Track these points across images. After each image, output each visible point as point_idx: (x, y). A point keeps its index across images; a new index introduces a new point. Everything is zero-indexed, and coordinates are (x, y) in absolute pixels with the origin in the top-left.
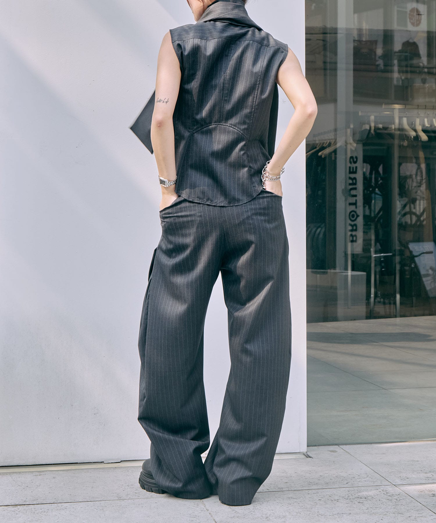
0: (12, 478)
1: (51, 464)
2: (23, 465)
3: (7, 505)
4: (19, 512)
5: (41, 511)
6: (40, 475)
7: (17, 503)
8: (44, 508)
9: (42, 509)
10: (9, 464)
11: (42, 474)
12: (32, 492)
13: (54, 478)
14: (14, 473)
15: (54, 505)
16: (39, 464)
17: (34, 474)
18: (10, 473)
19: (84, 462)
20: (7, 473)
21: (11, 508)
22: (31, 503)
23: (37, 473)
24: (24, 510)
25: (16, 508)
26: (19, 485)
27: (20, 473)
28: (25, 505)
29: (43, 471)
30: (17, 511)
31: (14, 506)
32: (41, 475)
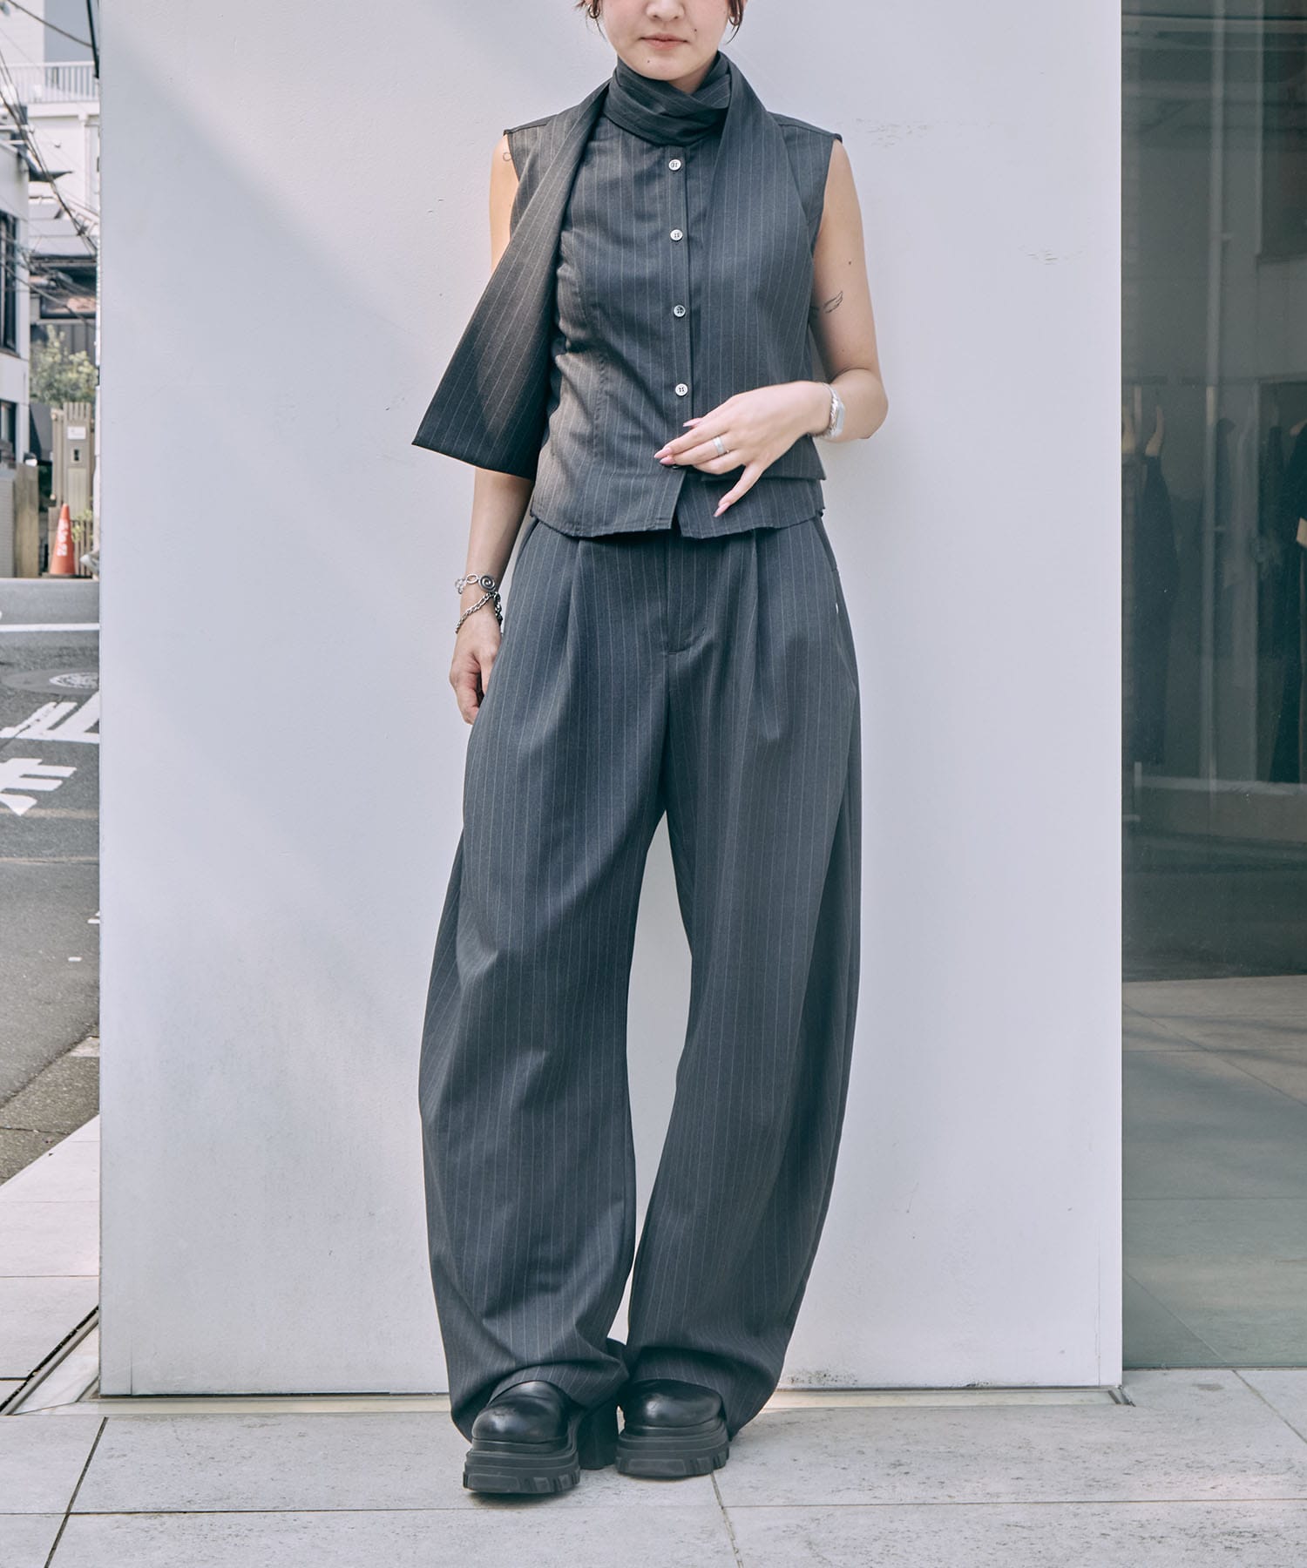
0: (175, 1432)
1: (308, 1395)
2: (221, 1393)
3: (133, 1511)
4: (162, 1532)
5: (228, 1531)
6: (262, 1426)
7: (164, 1507)
8: (239, 1524)
9: (233, 1527)
10: (177, 1389)
11: (269, 1421)
12: (220, 1475)
13: (302, 1435)
14: (186, 1416)
15: (275, 1516)
16: (271, 1392)
17: (246, 1422)
18: (174, 1417)
19: (409, 1391)
20: (163, 1417)
21: (141, 1521)
22: (206, 1508)
23: (256, 1420)
24: (179, 1527)
25: (155, 1521)
26: (188, 1454)
27: (204, 1416)
28: (187, 1515)
29: (275, 1415)
30: (156, 1529)
31: (151, 1514)
32: (266, 1425)
